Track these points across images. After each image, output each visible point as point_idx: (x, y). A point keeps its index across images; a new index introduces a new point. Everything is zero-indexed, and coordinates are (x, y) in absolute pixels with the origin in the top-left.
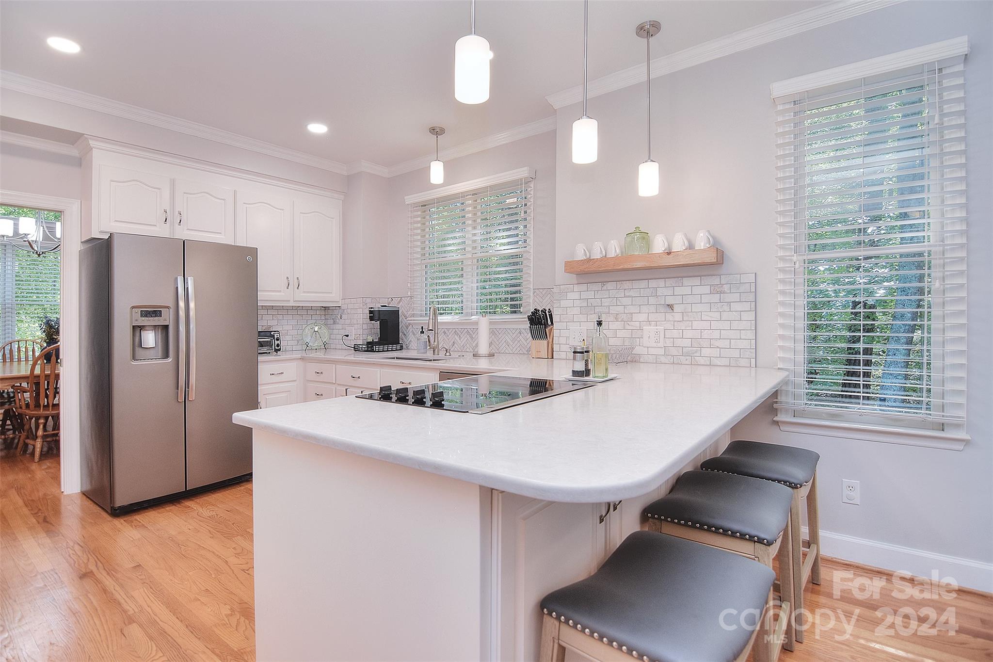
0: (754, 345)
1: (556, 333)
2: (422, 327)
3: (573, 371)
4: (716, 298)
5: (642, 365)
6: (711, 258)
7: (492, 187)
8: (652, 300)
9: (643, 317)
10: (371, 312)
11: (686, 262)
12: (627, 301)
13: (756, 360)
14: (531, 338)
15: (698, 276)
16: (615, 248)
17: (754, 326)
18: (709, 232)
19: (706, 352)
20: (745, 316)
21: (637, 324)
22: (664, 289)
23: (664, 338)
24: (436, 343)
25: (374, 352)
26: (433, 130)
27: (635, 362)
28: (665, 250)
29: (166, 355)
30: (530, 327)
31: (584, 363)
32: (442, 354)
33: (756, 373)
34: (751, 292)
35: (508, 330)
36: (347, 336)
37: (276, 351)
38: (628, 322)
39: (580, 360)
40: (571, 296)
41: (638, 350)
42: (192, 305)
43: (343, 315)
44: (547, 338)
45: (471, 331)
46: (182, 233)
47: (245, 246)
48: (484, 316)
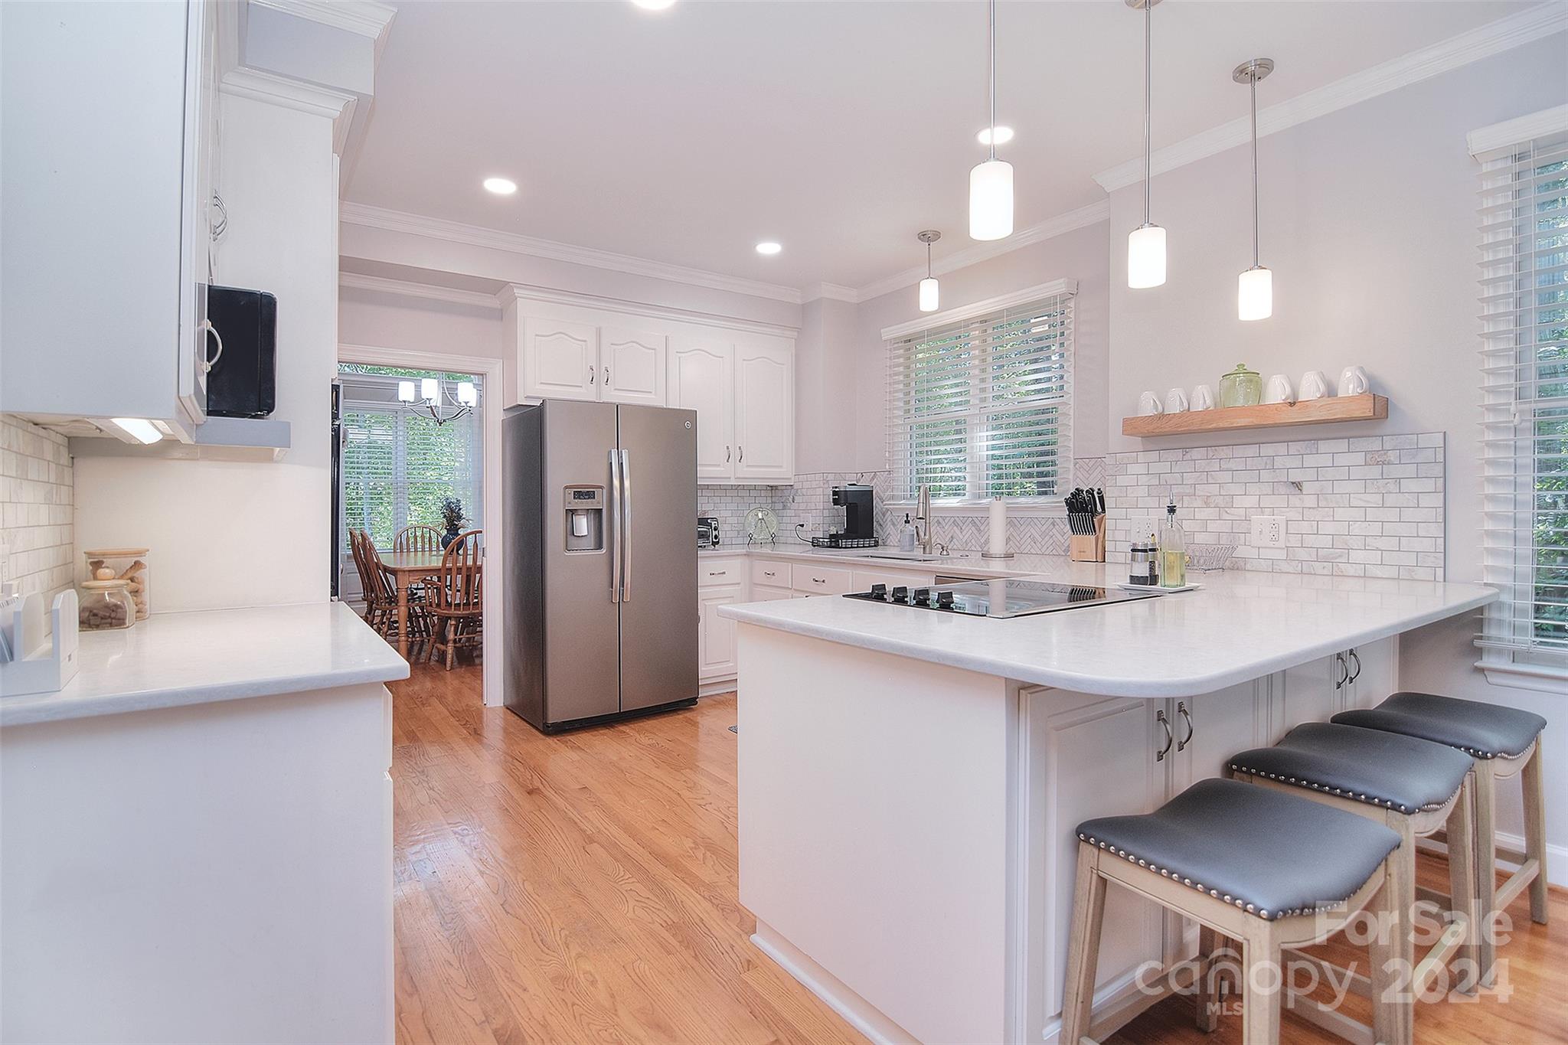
0: (1443, 547)
1: (1109, 524)
2: (907, 515)
3: (1131, 576)
4: (1375, 471)
5: (1248, 574)
6: (1365, 409)
7: (1010, 311)
8: (1265, 475)
9: (1250, 501)
10: (835, 493)
11: (1322, 416)
12: (1227, 477)
13: (1445, 570)
14: (1070, 531)
15: (1343, 438)
16: (1204, 398)
17: (1442, 517)
18: (1361, 369)
19: (1357, 556)
20: (1425, 500)
21: (1242, 512)
22: (1285, 458)
23: (1287, 533)
24: (927, 537)
25: (841, 548)
26: (924, 236)
27: (1238, 569)
28: (1286, 399)
29: (599, 546)
30: (1069, 515)
31: (1148, 566)
32: (936, 553)
33: (1445, 591)
34: (1435, 462)
35: (1035, 520)
36: (802, 526)
37: (714, 544)
38: (1227, 509)
39: (1142, 561)
40: (1133, 469)
41: (1241, 552)
42: (627, 483)
43: (796, 498)
44: (1095, 531)
45: (977, 520)
46: (611, 395)
47: (678, 408)
48: (998, 498)
